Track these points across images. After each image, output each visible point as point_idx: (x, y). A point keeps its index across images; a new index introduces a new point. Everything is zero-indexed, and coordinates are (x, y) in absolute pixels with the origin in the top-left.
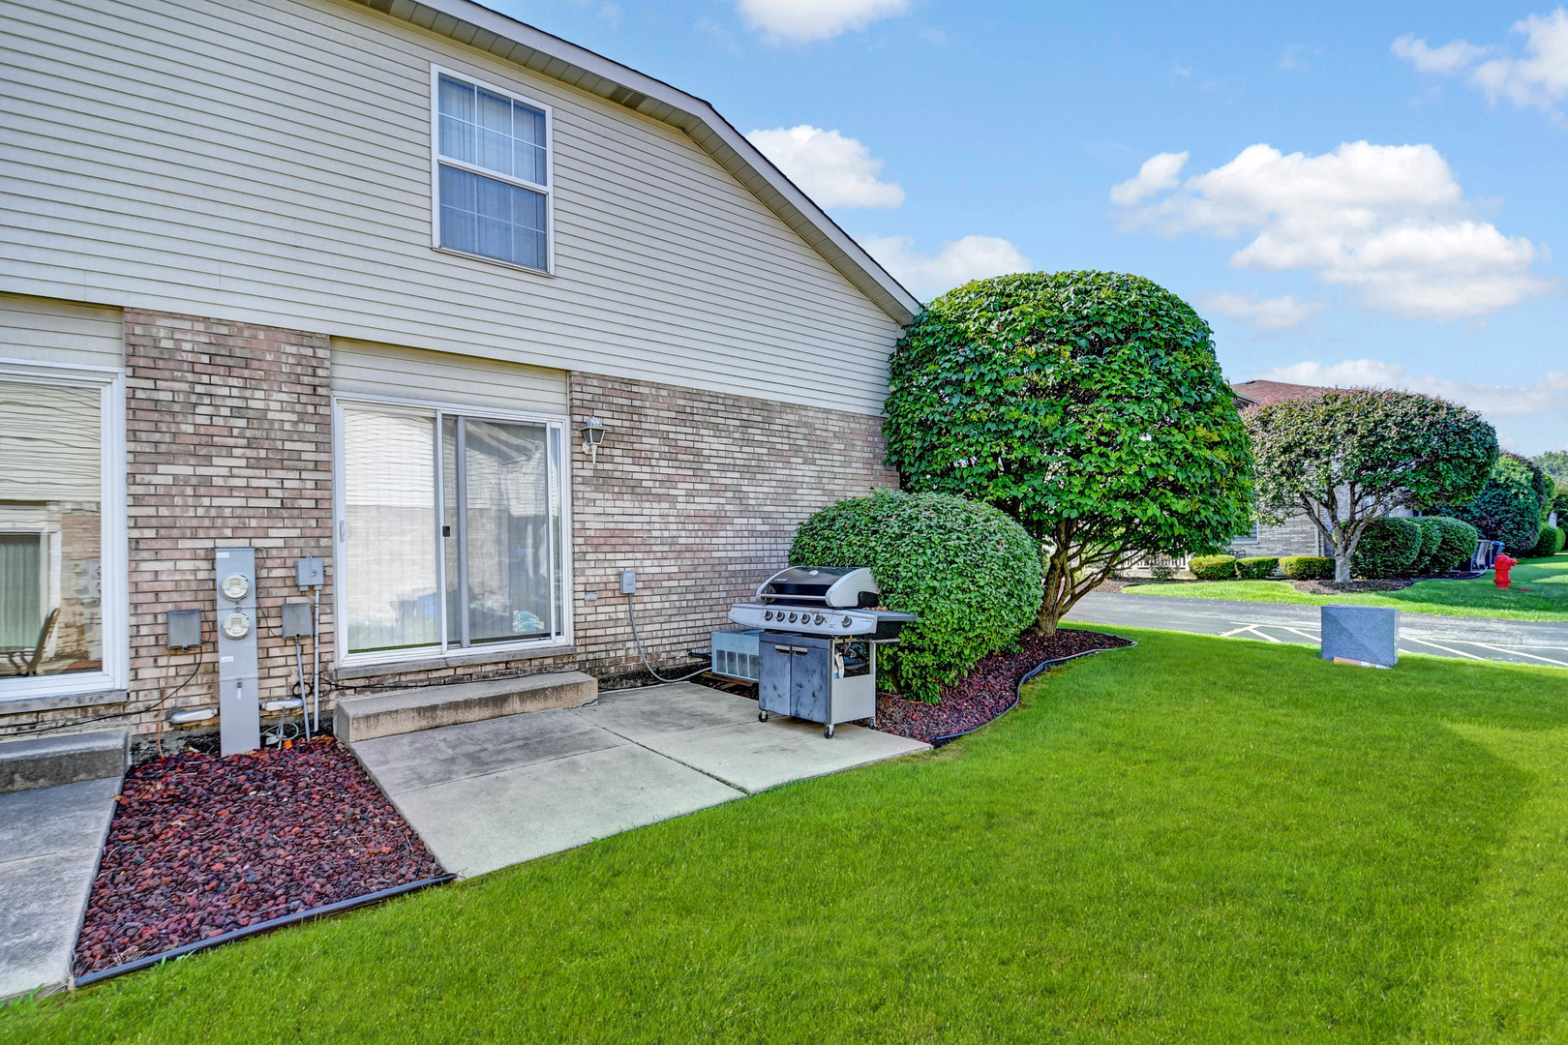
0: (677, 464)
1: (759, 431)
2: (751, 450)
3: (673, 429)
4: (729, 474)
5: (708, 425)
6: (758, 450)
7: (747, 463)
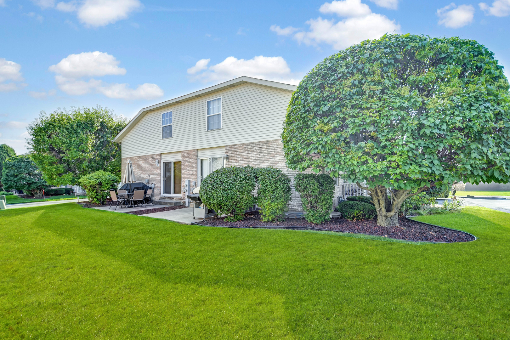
0: (244, 161)
1: (265, 150)
2: (263, 155)
3: (243, 153)
4: (256, 162)
5: (251, 151)
6: (264, 155)
7: (262, 158)
